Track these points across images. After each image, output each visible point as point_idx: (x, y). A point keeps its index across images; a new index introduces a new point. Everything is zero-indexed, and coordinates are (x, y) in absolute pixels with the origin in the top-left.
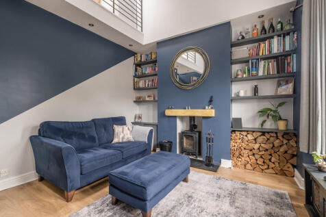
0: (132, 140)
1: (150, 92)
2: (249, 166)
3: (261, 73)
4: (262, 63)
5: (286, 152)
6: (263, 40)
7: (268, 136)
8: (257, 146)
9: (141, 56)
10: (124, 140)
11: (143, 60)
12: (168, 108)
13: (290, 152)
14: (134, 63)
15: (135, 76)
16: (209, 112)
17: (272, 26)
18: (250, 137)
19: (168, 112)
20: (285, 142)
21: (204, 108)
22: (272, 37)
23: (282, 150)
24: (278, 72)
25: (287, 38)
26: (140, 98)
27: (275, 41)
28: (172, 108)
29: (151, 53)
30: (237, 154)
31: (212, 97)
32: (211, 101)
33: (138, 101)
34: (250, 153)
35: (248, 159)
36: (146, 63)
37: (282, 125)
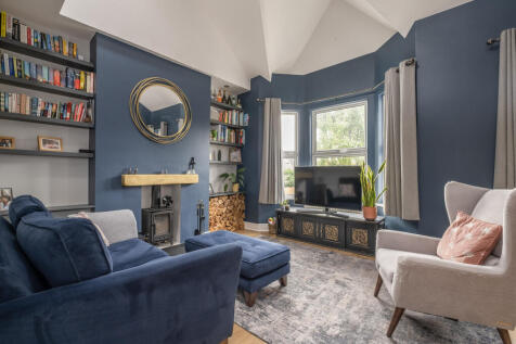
3: (226, 140)
4: (227, 131)
6: (228, 109)
7: (231, 198)
8: (225, 209)
12: (129, 173)
13: (242, 209)
16: (192, 177)
17: (229, 98)
18: (220, 202)
19: (130, 180)
20: (240, 201)
21: (185, 173)
22: (231, 110)
23: (238, 209)
24: (236, 142)
25: (241, 115)
27: (235, 113)
28: (134, 172)
29: (60, 39)
31: (193, 159)
32: (192, 163)
34: (221, 218)
37: (236, 188)
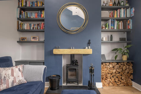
0: (25, 81)
1: (35, 35)
2: (111, 84)
3: (116, 28)
4: (116, 22)
5: (128, 73)
6: (116, 9)
7: (120, 64)
8: (114, 71)
9: (26, 2)
10: (15, 84)
11: (28, 6)
12: (56, 48)
13: (130, 72)
14: (19, 7)
15: (19, 19)
17: (119, 2)
18: (111, 66)
19: (56, 51)
20: (128, 67)
21: (85, 48)
22: (120, 8)
23: (126, 72)
24: (124, 28)
25: (128, 10)
26: (23, 39)
27: (122, 10)
28: (58, 48)
29: (37, 2)
30: (104, 77)
31: (90, 41)
32: (89, 43)
33: (22, 42)
34: (111, 76)
35: (110, 80)
36: (32, 9)
37: (125, 58)
